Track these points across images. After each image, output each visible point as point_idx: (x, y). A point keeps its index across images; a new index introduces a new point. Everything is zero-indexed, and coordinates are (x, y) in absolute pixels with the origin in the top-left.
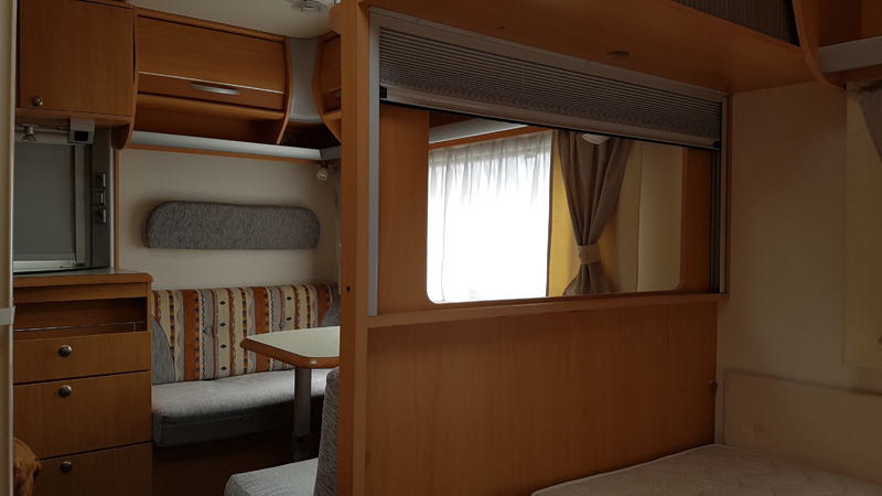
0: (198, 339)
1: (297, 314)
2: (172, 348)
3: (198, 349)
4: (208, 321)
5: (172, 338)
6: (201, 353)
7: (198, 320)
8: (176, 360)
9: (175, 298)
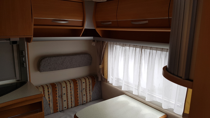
0: (57, 100)
1: (86, 87)
2: (49, 104)
3: (57, 103)
4: (60, 94)
5: (49, 101)
6: (58, 104)
7: (57, 94)
8: (51, 107)
9: (49, 88)
